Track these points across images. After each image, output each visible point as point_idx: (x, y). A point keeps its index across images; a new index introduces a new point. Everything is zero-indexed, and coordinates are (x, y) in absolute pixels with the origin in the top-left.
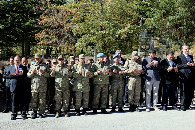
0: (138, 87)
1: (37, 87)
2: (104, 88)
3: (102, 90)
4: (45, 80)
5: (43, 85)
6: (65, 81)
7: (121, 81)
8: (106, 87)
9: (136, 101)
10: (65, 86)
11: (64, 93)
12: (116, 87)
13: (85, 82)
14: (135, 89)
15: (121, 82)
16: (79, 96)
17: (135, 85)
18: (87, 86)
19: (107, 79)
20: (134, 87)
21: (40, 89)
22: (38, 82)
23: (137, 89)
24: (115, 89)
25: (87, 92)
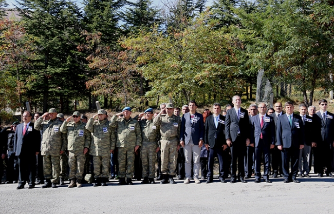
0: (173, 152)
1: (47, 148)
2: (128, 153)
3: (126, 154)
4: (58, 141)
5: (55, 148)
6: (79, 142)
7: (150, 143)
8: (131, 151)
9: (171, 170)
10: (78, 149)
11: (78, 158)
12: (145, 151)
13: (103, 144)
14: (169, 153)
15: (150, 145)
16: (96, 162)
17: (169, 149)
18: (105, 149)
19: (132, 141)
20: (168, 152)
21: (50, 152)
22: (49, 143)
23: (171, 154)
24: (144, 153)
25: (106, 157)
